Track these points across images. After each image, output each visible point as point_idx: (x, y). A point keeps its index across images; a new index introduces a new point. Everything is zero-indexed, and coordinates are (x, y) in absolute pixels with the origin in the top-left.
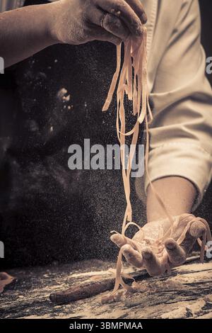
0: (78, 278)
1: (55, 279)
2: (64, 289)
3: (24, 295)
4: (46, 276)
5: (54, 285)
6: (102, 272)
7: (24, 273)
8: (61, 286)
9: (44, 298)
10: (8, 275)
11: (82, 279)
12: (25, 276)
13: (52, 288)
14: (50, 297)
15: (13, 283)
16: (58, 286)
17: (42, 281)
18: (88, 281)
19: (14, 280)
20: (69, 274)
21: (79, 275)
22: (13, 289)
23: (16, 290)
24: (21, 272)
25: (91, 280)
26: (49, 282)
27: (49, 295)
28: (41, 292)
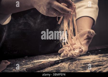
0: (37, 62)
1: (27, 63)
2: (31, 66)
3: (15, 69)
4: (23, 61)
5: (27, 65)
6: (46, 60)
7: (15, 61)
8: (30, 65)
9: (23, 70)
10: (8, 62)
11: (38, 62)
12: (15, 62)
13: (26, 66)
14: (26, 70)
15: (10, 65)
16: (29, 66)
17: (22, 63)
18: (41, 63)
19: (11, 64)
20: (33, 61)
21: (37, 61)
22: (10, 67)
23: (12, 67)
24: (13, 61)
25: (42, 63)
26: (25, 64)
27: (25, 69)
28: (22, 68)
